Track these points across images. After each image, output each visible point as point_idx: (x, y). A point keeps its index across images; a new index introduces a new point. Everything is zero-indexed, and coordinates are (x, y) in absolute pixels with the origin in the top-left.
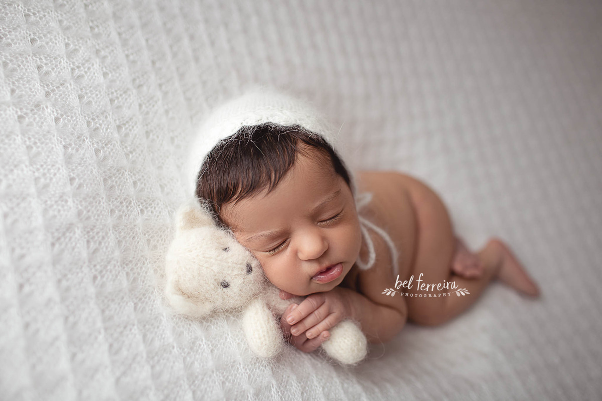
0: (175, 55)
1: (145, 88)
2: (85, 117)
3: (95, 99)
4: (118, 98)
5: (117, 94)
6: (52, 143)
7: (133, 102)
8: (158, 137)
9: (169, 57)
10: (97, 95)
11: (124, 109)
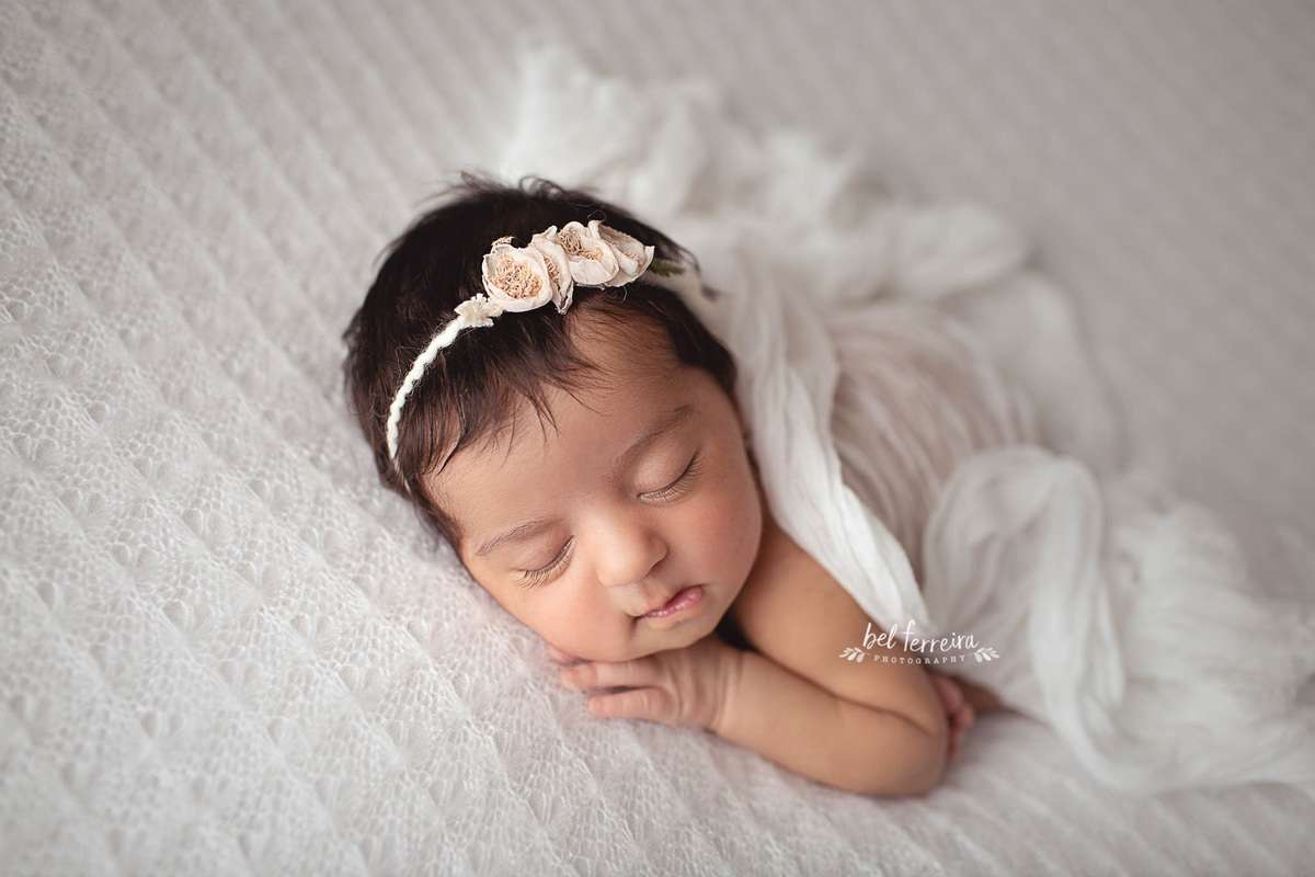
0: (229, 269)
6: (63, 660)
8: (281, 477)
9: (220, 282)
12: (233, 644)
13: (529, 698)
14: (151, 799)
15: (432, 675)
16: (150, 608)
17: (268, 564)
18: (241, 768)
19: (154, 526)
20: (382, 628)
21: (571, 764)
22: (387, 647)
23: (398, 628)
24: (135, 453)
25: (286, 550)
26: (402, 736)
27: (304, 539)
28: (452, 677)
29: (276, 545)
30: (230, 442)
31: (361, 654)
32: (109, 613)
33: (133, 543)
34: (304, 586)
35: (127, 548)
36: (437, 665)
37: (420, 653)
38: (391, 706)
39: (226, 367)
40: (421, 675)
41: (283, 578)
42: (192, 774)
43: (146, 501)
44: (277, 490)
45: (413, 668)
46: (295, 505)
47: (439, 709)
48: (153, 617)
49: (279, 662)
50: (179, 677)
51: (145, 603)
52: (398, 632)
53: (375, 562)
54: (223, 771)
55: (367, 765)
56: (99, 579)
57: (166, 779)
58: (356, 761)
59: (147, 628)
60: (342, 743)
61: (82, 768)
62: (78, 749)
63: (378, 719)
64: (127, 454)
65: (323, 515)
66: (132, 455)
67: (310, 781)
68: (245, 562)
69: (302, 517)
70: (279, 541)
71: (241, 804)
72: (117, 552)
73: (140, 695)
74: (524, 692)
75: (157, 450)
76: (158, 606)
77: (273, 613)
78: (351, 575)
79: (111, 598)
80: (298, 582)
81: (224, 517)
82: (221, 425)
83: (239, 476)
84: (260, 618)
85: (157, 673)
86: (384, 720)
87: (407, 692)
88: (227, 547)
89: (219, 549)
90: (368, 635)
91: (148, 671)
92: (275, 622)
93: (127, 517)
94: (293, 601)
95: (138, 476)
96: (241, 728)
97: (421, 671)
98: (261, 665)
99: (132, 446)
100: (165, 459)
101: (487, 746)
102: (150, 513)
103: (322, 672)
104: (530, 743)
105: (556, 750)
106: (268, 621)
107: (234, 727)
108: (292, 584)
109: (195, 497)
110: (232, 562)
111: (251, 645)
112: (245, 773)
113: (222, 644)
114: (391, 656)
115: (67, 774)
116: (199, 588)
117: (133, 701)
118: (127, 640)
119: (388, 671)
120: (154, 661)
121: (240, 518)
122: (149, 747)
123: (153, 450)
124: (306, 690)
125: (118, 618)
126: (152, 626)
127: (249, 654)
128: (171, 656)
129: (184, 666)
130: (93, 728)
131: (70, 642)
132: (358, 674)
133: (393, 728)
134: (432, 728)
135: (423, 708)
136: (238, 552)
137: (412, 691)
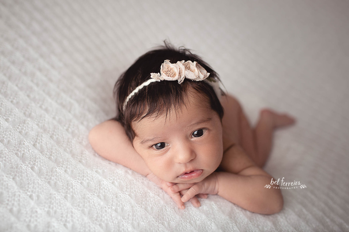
0: (37, 85)
1: (33, 114)
2: (12, 152)
3: (11, 137)
4: (22, 129)
5: (21, 127)
6: (5, 181)
7: (32, 125)
8: (58, 135)
9: (35, 88)
10: (10, 134)
11: (30, 132)
12: (50, 177)
14: (36, 216)
16: (27, 168)
17: (56, 157)
18: (59, 208)
19: (25, 147)
20: (89, 172)
22: (91, 177)
23: (93, 172)
24: (19, 129)
25: (60, 153)
26: (102, 198)
27: (65, 151)
28: (111, 182)
30: (44, 125)
32: (16, 169)
33: (20, 152)
34: (66, 162)
35: (19, 153)
36: (106, 180)
37: (100, 178)
38: (96, 191)
39: (41, 107)
40: (103, 183)
42: (46, 209)
43: (23, 141)
44: (57, 138)
45: (100, 182)
47: (111, 191)
48: (28, 170)
49: (63, 181)
50: (37, 185)
51: (25, 167)
52: (93, 173)
54: (55, 209)
55: (95, 205)
56: (12, 161)
57: (39, 211)
58: (91, 205)
59: (26, 172)
60: (86, 200)
61: (15, 209)
62: (13, 204)
63: (94, 194)
64: (16, 130)
65: (69, 146)
66: (18, 130)
67: (80, 210)
68: (50, 156)
69: (64, 146)
70: (58, 151)
71: (62, 217)
72: (16, 154)
73: (27, 190)
75: (25, 129)
76: (29, 167)
77: (59, 169)
78: (78, 160)
79: (16, 165)
80: (64, 161)
82: (41, 122)
83: (47, 134)
84: (56, 170)
85: (31, 184)
86: (95, 194)
87: (100, 188)
88: (45, 153)
89: (43, 153)
90: (86, 174)
91: (29, 184)
92: (60, 171)
93: (18, 145)
94: (64, 166)
95: (20, 135)
96: (57, 198)
98: (58, 182)
99: (18, 128)
100: (27, 131)
102: (24, 144)
103: (75, 183)
106: (58, 171)
107: (55, 197)
108: (63, 162)
109: (36, 140)
110: (47, 156)
111: (55, 177)
112: (61, 209)
113: (47, 176)
114: (93, 179)
115: (11, 211)
116: (39, 163)
117: (26, 192)
118: (22, 176)
119: (93, 183)
120: (29, 181)
121: (48, 145)
122: (32, 203)
123: (24, 129)
124: (72, 188)
125: (19, 170)
126: (28, 172)
127: (55, 179)
128: (34, 180)
129: (38, 182)
130: (16, 199)
131: (7, 177)
132: (85, 184)
133: (98, 196)
134: (110, 195)
135: (106, 191)
136: (48, 154)
137: (101, 187)
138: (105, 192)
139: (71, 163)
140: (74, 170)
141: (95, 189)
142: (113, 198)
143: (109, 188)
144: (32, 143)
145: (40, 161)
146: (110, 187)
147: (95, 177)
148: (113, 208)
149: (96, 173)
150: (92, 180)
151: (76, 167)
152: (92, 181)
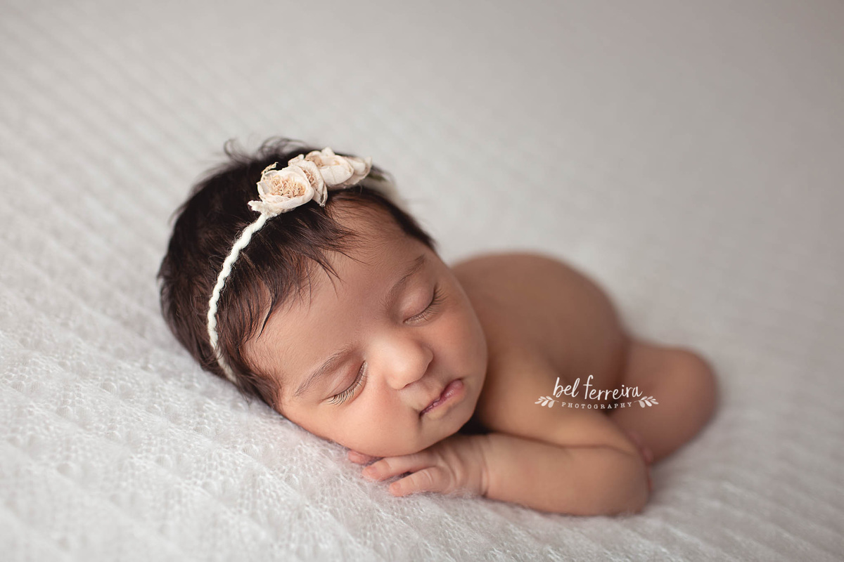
13: (343, 485)
15: (269, 479)
17: (128, 430)
19: (36, 421)
20: (224, 454)
21: (392, 522)
22: (231, 465)
23: (236, 453)
24: (11, 380)
25: (139, 420)
27: (149, 411)
28: (284, 478)
29: (130, 418)
31: (214, 473)
33: (23, 433)
37: (256, 465)
38: (247, 502)
40: (262, 480)
41: (142, 436)
43: (27, 406)
44: (122, 387)
45: (254, 476)
46: (138, 394)
47: (282, 499)
48: (49, 476)
51: (41, 468)
52: (237, 455)
53: (207, 418)
58: (233, 541)
63: (240, 511)
64: (5, 382)
65: (160, 397)
66: (9, 382)
68: (110, 431)
69: (145, 400)
70: (132, 416)
72: (12, 440)
74: (338, 482)
75: (27, 376)
76: (52, 468)
77: (141, 458)
78: (192, 428)
80: (153, 437)
81: (87, 408)
83: (92, 383)
87: (254, 493)
88: (95, 425)
89: (88, 427)
97: (260, 476)
98: (142, 491)
100: (34, 381)
101: (327, 519)
102: (30, 413)
103: (188, 489)
104: (357, 513)
105: (378, 516)
108: (150, 439)
109: (62, 399)
110: (100, 433)
111: (130, 481)
114: (236, 470)
116: (80, 452)
119: (236, 480)
121: (99, 407)
123: (24, 377)
124: (179, 502)
127: (130, 486)
132: (216, 485)
133: (253, 515)
134: (283, 512)
135: (271, 500)
136: (103, 427)
137: (258, 491)
138: (267, 503)
139: (172, 437)
140: (185, 454)
141: (242, 496)
142: (290, 520)
143: (279, 491)
144: (52, 407)
145: (83, 449)
146: (279, 489)
147: (243, 465)
148: (293, 546)
149: (245, 455)
150: (233, 472)
151: (190, 447)
152: (235, 476)
